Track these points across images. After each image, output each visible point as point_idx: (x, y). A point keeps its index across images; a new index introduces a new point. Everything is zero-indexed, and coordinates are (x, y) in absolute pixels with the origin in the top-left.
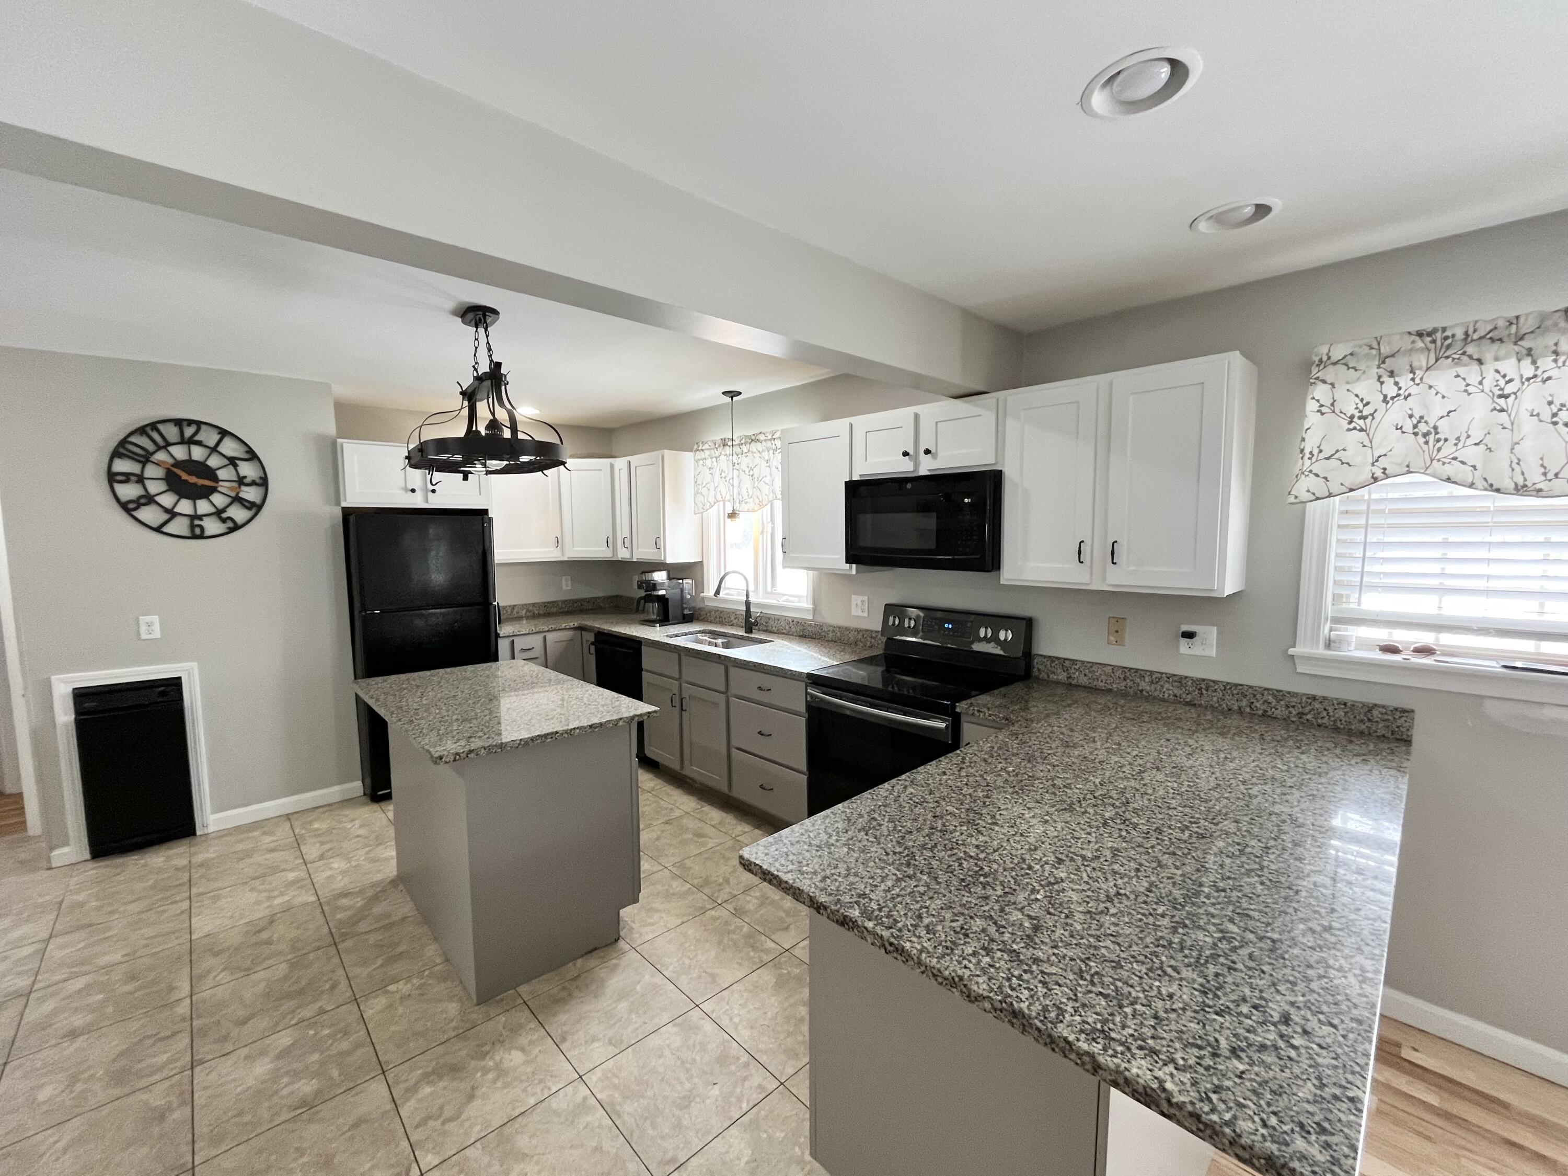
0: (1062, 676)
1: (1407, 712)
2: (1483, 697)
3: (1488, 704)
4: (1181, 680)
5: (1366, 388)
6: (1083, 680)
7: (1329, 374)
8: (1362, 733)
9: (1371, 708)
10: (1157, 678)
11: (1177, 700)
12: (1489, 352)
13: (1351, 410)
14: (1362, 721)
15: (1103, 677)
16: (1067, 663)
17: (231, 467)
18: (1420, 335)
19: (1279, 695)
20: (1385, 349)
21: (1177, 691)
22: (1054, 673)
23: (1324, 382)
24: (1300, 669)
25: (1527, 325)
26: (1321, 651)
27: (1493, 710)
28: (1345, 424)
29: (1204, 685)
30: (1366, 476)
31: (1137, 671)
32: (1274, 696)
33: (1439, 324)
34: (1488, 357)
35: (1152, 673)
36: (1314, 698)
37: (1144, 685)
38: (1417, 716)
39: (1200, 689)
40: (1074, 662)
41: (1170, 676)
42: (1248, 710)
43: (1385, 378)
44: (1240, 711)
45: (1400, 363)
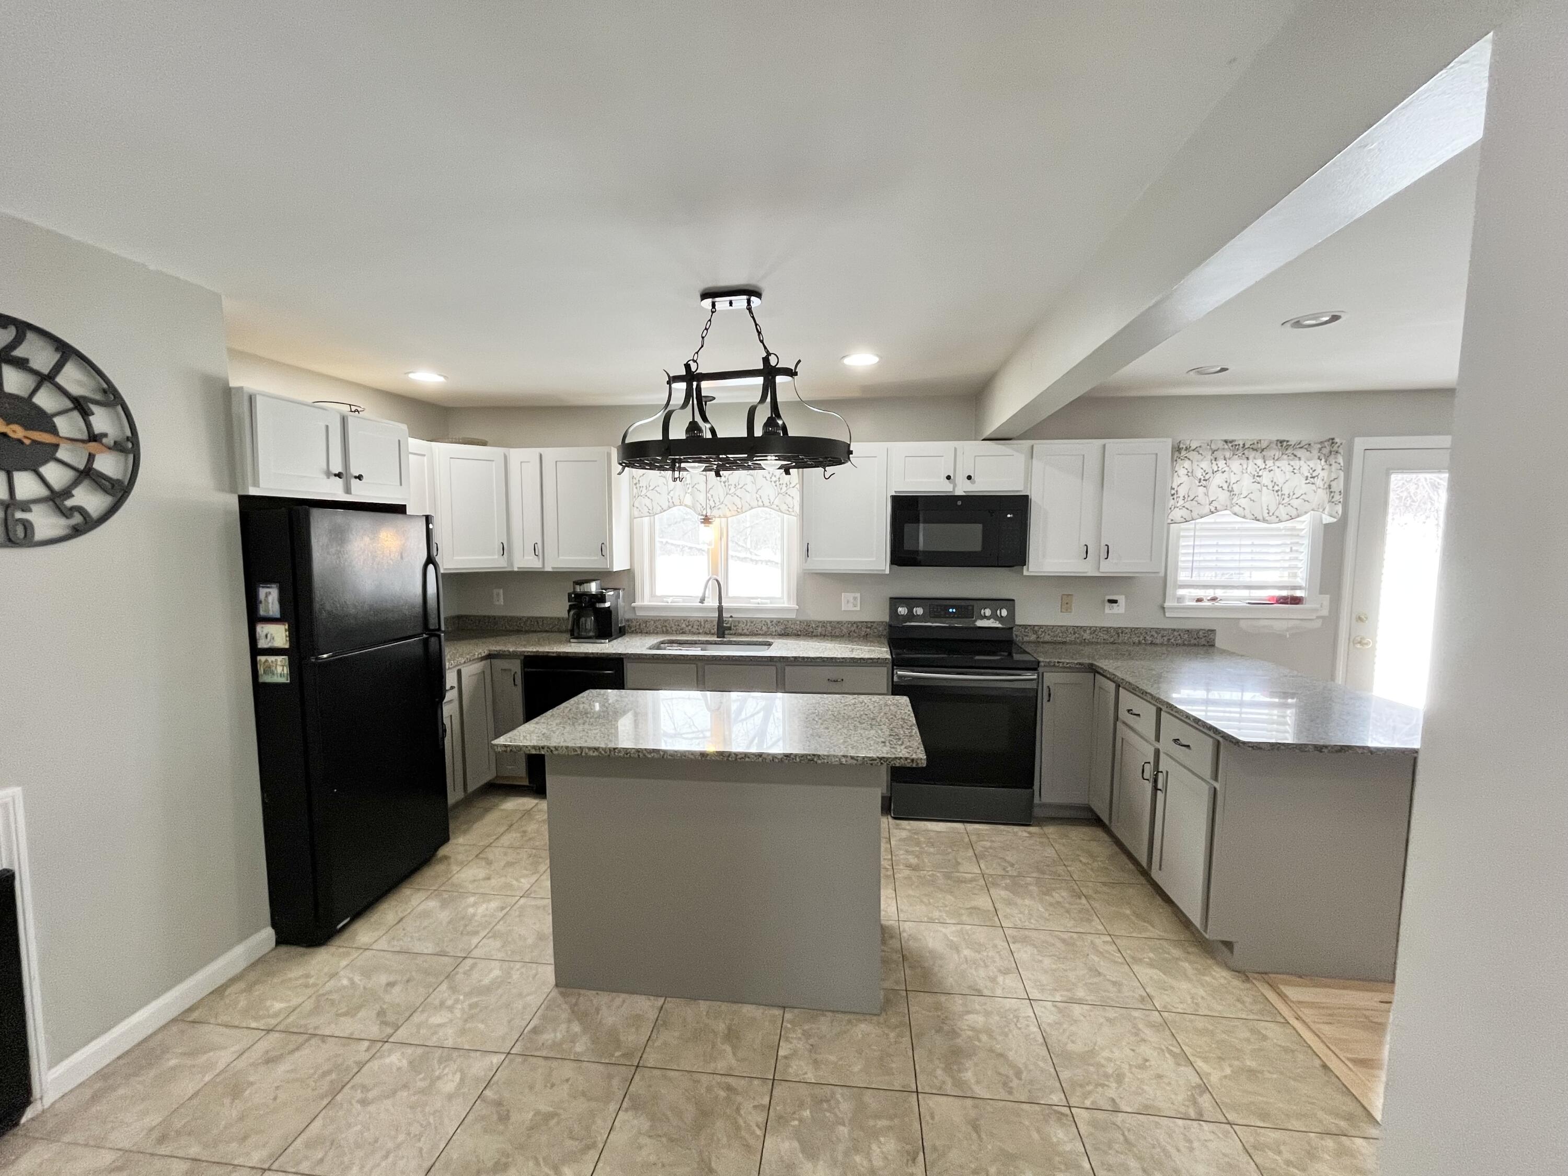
0: (1033, 637)
1: (1213, 631)
2: (1239, 619)
3: (1242, 622)
4: (1107, 630)
5: (1205, 465)
6: (1047, 638)
7: (1191, 455)
8: (1195, 645)
9: (1198, 631)
10: (1094, 630)
11: (1105, 642)
12: (1252, 454)
13: (1200, 476)
14: (1195, 639)
15: (1061, 635)
16: (1036, 628)
17: (76, 414)
18: (1226, 441)
19: (1158, 631)
20: (1214, 447)
21: (1106, 637)
22: (1027, 636)
23: (1189, 459)
24: (1167, 615)
25: (1264, 445)
26: (1176, 604)
27: (1243, 624)
28: (1197, 482)
29: (1119, 631)
30: (1207, 510)
31: (1081, 627)
32: (1156, 632)
33: (1233, 438)
34: (1251, 457)
35: (1091, 628)
36: (1174, 630)
37: (1086, 636)
38: (1218, 633)
39: (1118, 634)
40: (1041, 627)
41: (1101, 628)
42: (1143, 642)
43: (1213, 461)
44: (1140, 643)
45: (1219, 454)
